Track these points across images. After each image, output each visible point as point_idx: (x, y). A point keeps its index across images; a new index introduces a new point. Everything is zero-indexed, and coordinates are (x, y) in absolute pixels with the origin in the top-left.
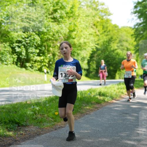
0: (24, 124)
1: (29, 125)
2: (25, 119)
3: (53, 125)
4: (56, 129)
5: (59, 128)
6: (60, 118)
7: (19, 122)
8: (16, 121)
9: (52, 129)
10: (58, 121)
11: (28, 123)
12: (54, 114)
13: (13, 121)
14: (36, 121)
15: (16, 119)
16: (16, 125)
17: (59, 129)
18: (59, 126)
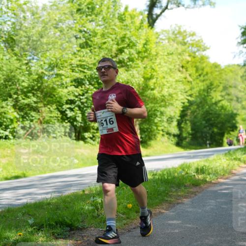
0: (80, 225)
1: (87, 228)
2: (80, 219)
3: (124, 225)
4: (129, 231)
5: (134, 228)
6: (135, 213)
7: (70, 223)
8: (66, 222)
9: (123, 231)
10: (132, 218)
11: (86, 225)
12: (126, 207)
13: (62, 223)
14: (98, 220)
15: (66, 219)
16: (67, 228)
17: (134, 230)
18: (134, 226)
